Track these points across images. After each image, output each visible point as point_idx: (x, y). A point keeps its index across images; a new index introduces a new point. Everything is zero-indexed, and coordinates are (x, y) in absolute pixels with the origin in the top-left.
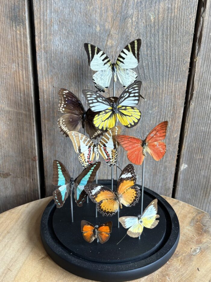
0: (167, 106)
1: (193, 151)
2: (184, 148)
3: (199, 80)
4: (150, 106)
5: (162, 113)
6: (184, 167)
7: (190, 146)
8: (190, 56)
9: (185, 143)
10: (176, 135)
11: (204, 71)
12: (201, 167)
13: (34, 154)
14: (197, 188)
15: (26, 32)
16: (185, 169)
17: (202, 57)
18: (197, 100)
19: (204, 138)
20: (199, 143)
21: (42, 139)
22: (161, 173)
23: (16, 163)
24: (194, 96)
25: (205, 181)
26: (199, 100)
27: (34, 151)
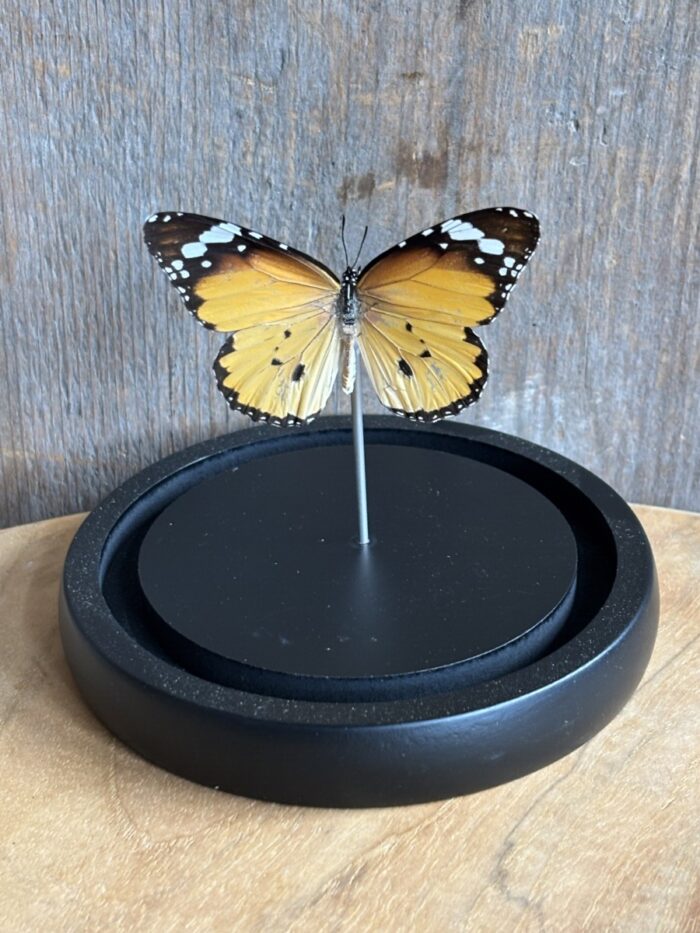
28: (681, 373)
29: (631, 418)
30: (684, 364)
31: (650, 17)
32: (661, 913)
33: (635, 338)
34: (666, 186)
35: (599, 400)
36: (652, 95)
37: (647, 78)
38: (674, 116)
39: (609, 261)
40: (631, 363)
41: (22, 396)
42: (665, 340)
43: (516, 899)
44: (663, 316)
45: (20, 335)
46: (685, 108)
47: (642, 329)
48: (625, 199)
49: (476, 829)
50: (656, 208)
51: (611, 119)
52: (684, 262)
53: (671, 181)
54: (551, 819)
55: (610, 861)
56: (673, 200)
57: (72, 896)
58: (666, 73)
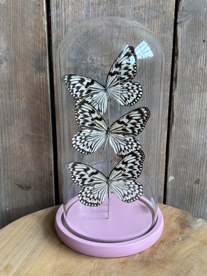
1: (178, 166)
2: (170, 163)
3: (177, 109)
6: (171, 178)
7: (175, 161)
8: (169, 92)
9: (171, 159)
10: (163, 152)
11: (181, 102)
12: (185, 179)
13: (51, 169)
14: (184, 197)
15: (47, 76)
16: (172, 180)
17: (178, 92)
18: (177, 125)
19: (185, 154)
20: (181, 158)
21: (57, 157)
23: (36, 177)
24: (175, 121)
25: (190, 190)
26: (179, 125)
27: (51, 167)
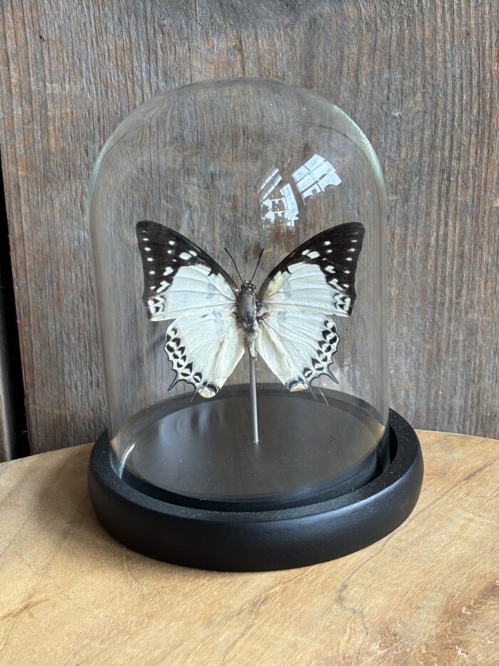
0: (454, 87)
4: (394, 92)
5: (441, 117)
22: (455, 353)
28: (438, 355)
29: (411, 381)
30: (439, 349)
31: (409, 157)
32: (428, 613)
33: (411, 335)
34: (423, 249)
35: (392, 371)
36: (412, 199)
37: (409, 190)
38: (425, 210)
39: (394, 291)
40: (409, 349)
41: (66, 377)
42: (427, 336)
43: (348, 609)
44: (425, 323)
45: (66, 341)
46: (431, 206)
47: (414, 330)
48: (400, 257)
49: (327, 579)
50: (418, 260)
51: (391, 213)
52: (435, 291)
53: (426, 246)
54: (368, 574)
55: (400, 592)
56: (427, 256)
57: (107, 614)
58: (419, 186)
